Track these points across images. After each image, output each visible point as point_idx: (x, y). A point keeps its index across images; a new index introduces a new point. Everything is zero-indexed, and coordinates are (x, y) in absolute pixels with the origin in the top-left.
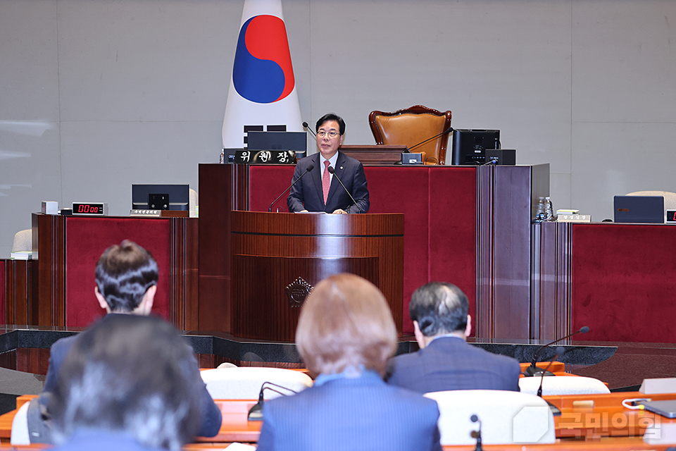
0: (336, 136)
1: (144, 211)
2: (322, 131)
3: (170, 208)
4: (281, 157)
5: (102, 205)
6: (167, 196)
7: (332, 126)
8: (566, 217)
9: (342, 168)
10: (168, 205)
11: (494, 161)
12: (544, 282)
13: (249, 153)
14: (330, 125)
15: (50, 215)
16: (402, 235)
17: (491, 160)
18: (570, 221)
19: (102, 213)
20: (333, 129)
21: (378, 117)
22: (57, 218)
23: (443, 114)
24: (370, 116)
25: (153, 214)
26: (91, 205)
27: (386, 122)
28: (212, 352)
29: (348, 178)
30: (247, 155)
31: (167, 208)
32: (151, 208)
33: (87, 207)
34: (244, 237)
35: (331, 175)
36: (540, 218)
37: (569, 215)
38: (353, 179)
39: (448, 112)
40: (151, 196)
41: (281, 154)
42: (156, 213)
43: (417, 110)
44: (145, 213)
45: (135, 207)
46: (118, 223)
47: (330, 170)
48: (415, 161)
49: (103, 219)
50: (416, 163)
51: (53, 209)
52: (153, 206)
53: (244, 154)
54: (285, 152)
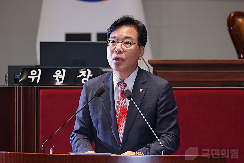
0: (132, 47)
2: (114, 40)
4: (83, 77)
7: (126, 32)
9: (141, 90)
13: (40, 71)
14: (125, 31)
20: (127, 38)
21: (240, 20)
29: (150, 103)
30: (37, 74)
35: (128, 101)
38: (157, 105)
41: (83, 73)
47: (126, 94)
53: (34, 72)
54: (88, 70)
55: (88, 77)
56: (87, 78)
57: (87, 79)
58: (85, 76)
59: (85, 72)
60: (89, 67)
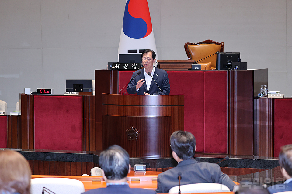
1: (70, 93)
3: (83, 91)
4: (134, 67)
5: (51, 90)
6: (82, 85)
8: (272, 95)
10: (82, 89)
11: (236, 68)
12: (261, 125)
13: (119, 64)
15: (26, 94)
16: (183, 105)
17: (235, 68)
18: (273, 97)
19: (51, 93)
21: (189, 46)
22: (30, 96)
23: (220, 44)
24: (185, 45)
25: (75, 94)
26: (46, 90)
27: (193, 48)
28: (93, 161)
31: (82, 91)
32: (74, 91)
33: (44, 91)
34: (107, 106)
36: (260, 96)
37: (273, 94)
39: (222, 43)
40: (74, 85)
41: (134, 65)
42: (76, 94)
43: (208, 42)
44: (71, 94)
45: (67, 91)
46: (58, 98)
48: (198, 68)
49: (51, 96)
50: (198, 69)
51: (28, 91)
52: (75, 90)
53: (117, 65)
60: (136, 63)
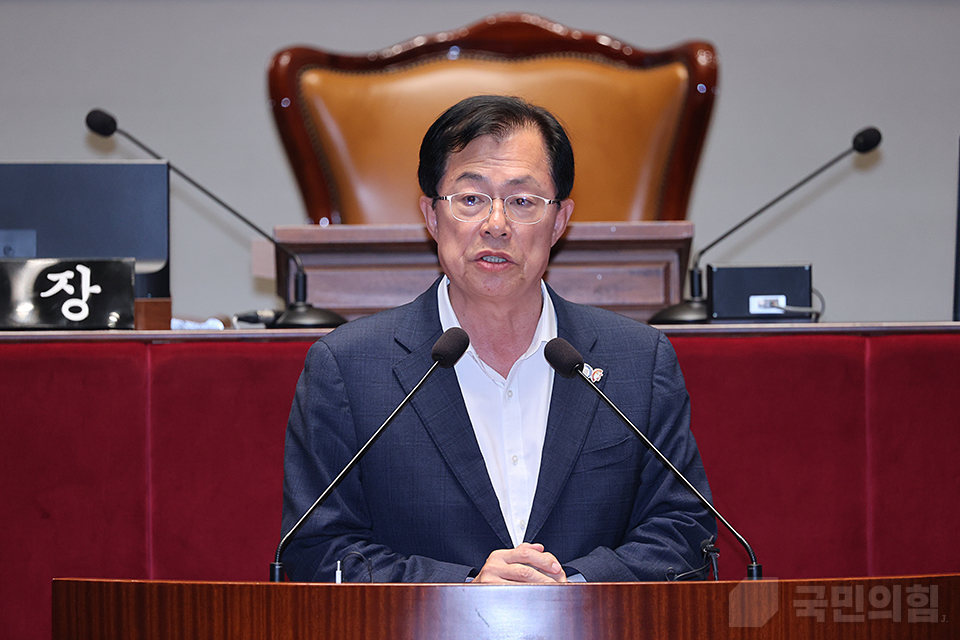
21: (314, 78)
41: (62, 281)
54: (80, 268)
55: (86, 295)
56: (81, 298)
57: (82, 304)
58: (70, 290)
59: (70, 274)
60: (83, 259)
